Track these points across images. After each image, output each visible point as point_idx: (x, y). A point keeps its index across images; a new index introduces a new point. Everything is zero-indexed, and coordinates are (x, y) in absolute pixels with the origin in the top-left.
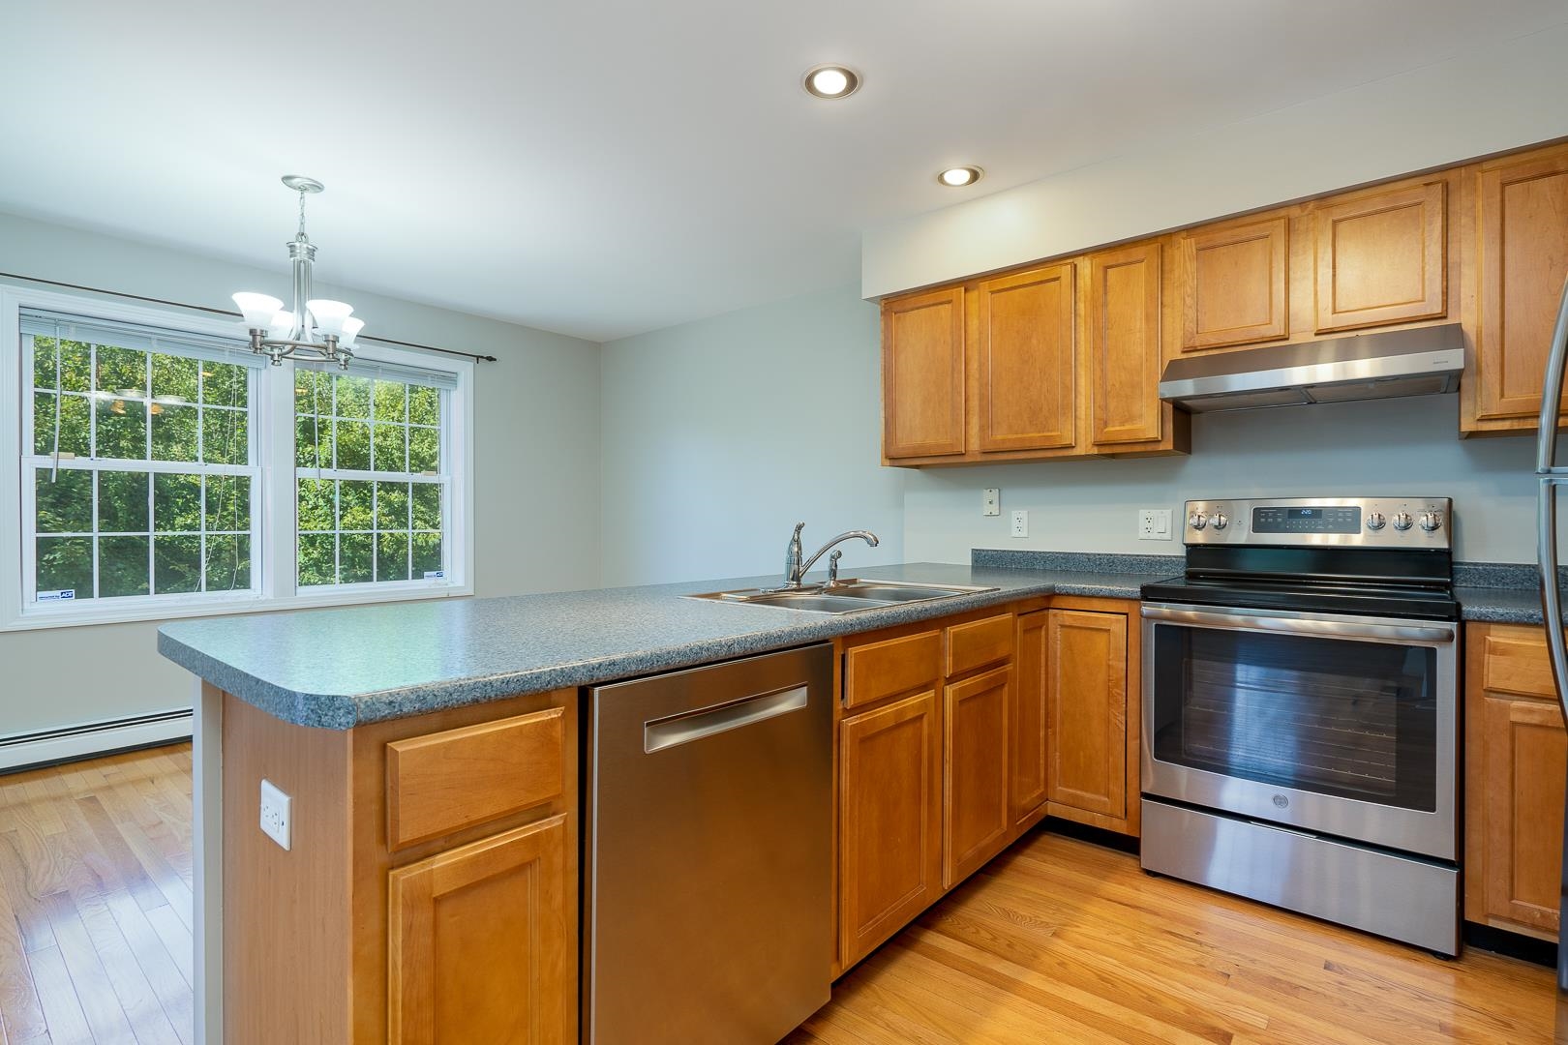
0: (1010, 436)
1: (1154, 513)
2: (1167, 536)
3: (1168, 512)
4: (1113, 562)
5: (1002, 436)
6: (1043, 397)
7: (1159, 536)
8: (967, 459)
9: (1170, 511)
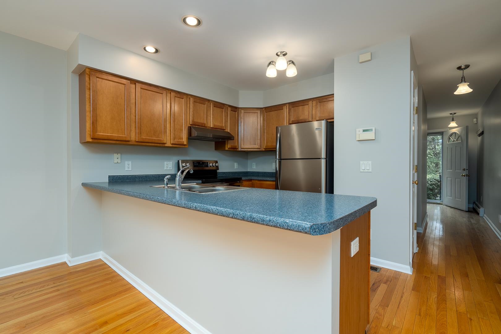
0: (147, 138)
1: (168, 162)
2: (171, 169)
3: (171, 163)
4: (159, 176)
5: (144, 137)
6: (158, 127)
7: (169, 169)
8: (130, 143)
9: (172, 162)
